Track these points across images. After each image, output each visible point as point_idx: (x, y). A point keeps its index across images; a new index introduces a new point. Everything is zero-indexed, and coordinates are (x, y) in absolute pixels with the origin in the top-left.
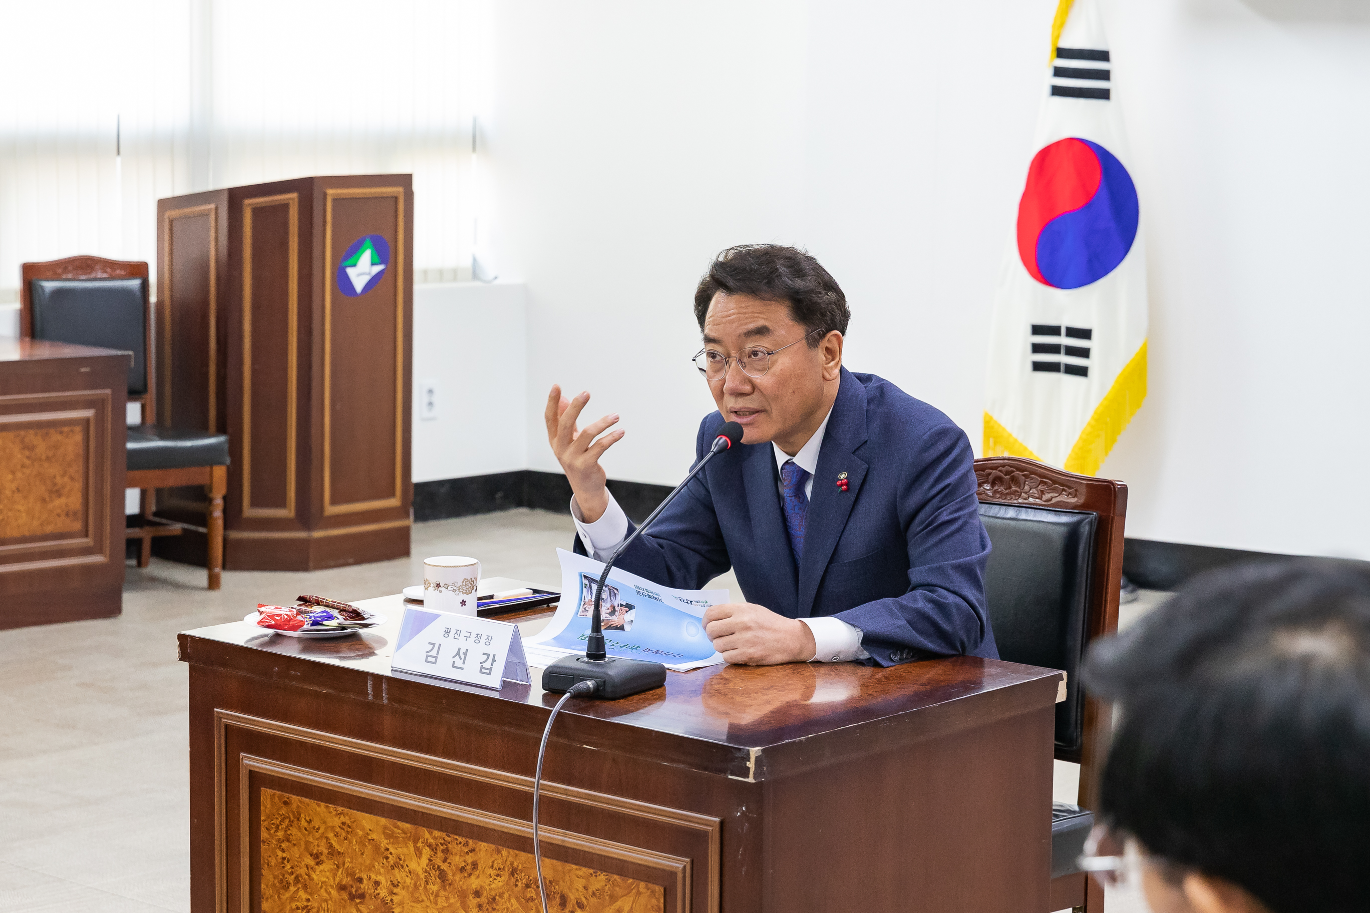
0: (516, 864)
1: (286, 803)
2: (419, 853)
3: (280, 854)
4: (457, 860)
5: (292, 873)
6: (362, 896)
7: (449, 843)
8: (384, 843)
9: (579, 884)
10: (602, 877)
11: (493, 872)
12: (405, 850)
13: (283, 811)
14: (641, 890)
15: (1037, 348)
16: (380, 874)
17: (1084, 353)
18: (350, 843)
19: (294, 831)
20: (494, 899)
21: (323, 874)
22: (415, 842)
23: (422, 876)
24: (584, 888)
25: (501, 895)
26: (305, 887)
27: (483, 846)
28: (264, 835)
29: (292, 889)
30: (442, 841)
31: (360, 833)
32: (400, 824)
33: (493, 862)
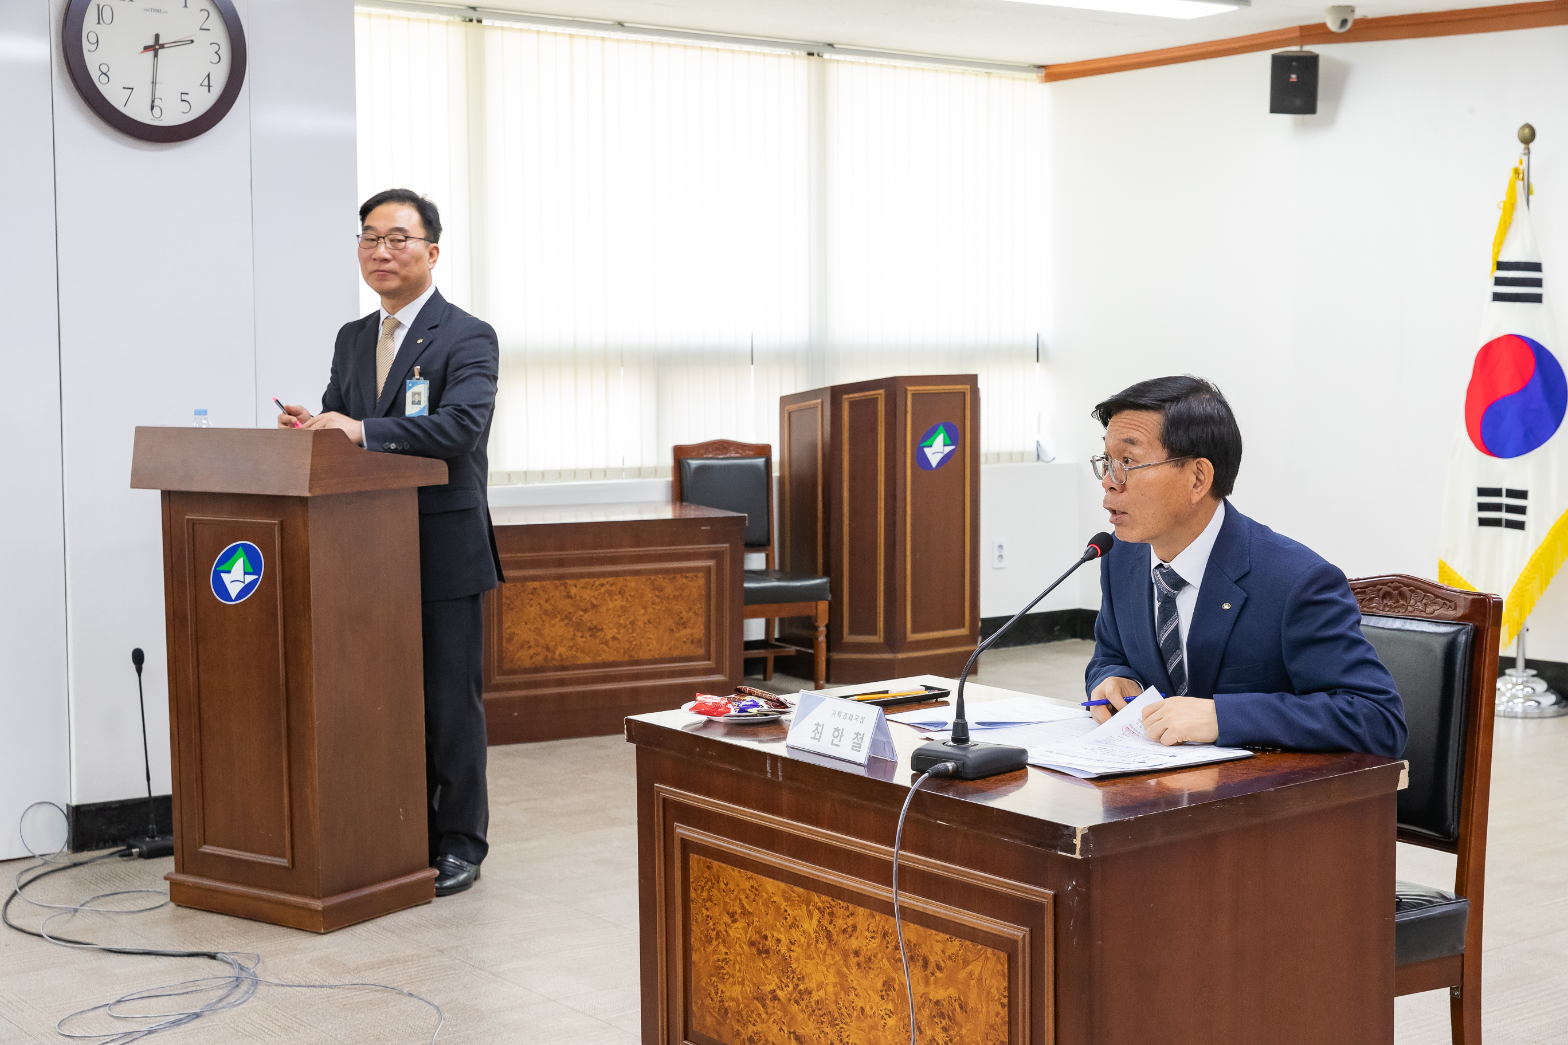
0: (886, 927)
1: (709, 867)
2: (810, 915)
3: (705, 912)
4: (840, 922)
5: (714, 929)
6: (767, 952)
7: (834, 907)
8: (783, 905)
9: (938, 948)
10: (957, 942)
11: (869, 935)
12: (800, 912)
13: (707, 874)
14: (989, 955)
15: (1482, 507)
16: (781, 932)
17: (1522, 510)
18: (758, 904)
19: (714, 892)
20: (870, 959)
21: (737, 931)
22: (808, 905)
23: (813, 936)
24: (942, 951)
25: (875, 956)
26: (724, 942)
27: (861, 910)
28: (693, 895)
29: (715, 943)
30: (828, 905)
31: (765, 896)
32: (795, 888)
33: (869, 925)
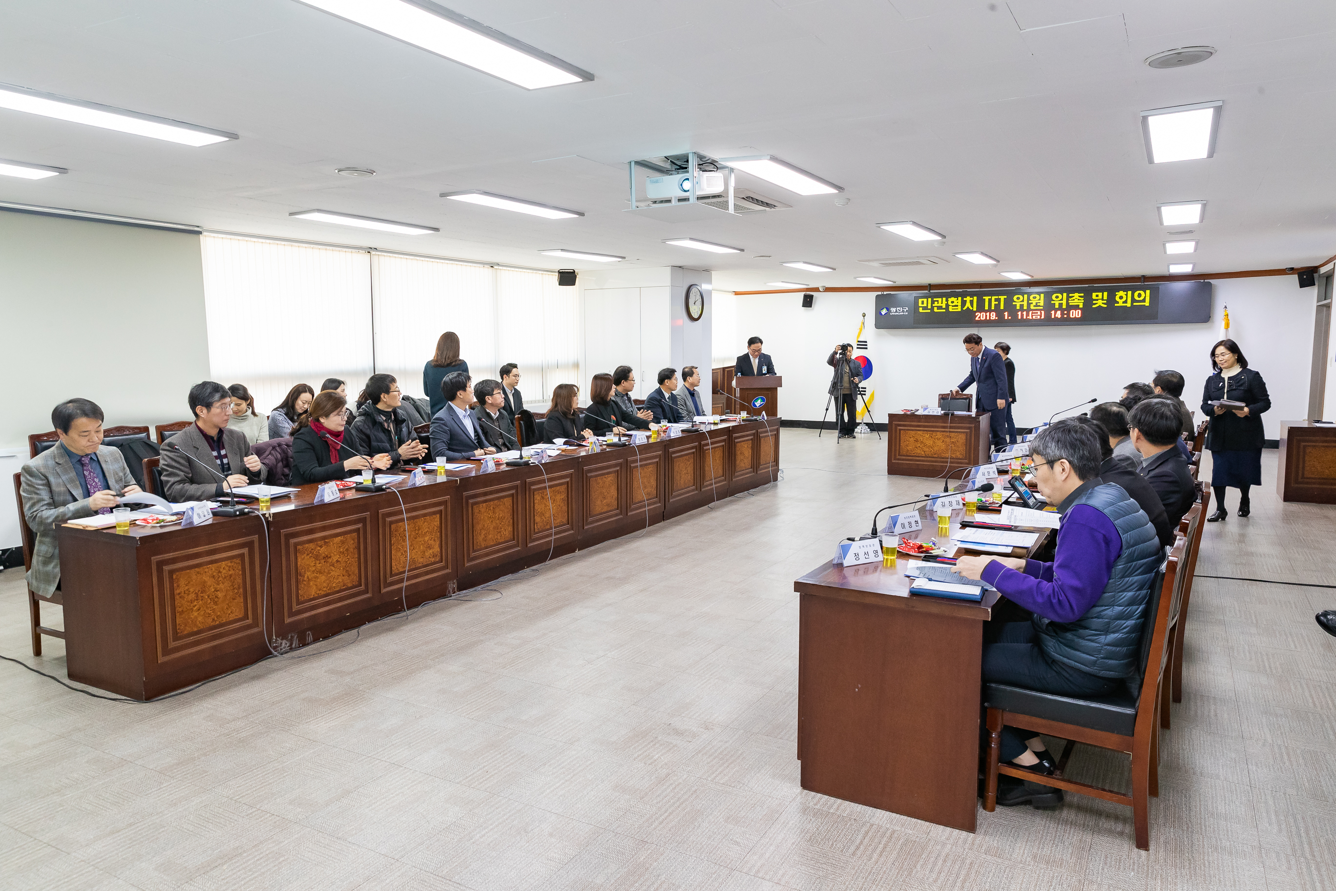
2: (928, 435)
3: (904, 438)
8: (922, 434)
9: (953, 435)
12: (925, 435)
13: (905, 433)
19: (907, 435)
21: (911, 440)
23: (928, 437)
25: (941, 438)
26: (908, 441)
28: (901, 436)
29: (906, 442)
31: (918, 434)
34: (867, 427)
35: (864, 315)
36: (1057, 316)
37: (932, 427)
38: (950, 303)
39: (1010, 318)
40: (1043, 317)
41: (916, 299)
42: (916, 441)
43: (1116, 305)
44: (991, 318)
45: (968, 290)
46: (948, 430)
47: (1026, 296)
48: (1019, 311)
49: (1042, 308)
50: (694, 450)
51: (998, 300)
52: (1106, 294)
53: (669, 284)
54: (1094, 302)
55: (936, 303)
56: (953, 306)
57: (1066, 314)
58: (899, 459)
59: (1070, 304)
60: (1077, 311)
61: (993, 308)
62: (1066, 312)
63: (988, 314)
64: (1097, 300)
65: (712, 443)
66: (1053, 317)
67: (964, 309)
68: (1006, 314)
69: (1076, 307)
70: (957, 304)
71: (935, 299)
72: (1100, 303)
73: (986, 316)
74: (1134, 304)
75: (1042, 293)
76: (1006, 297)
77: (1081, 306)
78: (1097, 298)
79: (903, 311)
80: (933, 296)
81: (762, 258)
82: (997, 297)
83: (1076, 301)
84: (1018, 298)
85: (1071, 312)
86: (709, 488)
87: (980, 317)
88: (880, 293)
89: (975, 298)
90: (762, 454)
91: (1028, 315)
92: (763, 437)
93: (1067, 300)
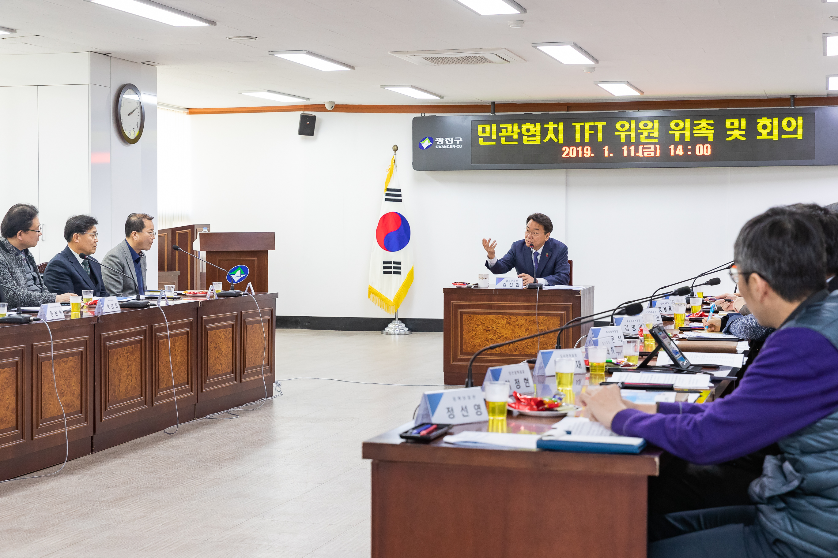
0: (527, 318)
1: (470, 316)
2: (504, 320)
3: (468, 326)
4: (513, 320)
5: (471, 329)
7: (511, 317)
8: (495, 320)
9: (541, 319)
10: (547, 317)
11: (522, 321)
12: (500, 320)
13: (469, 318)
14: (555, 318)
15: (385, 268)
16: (494, 326)
17: (400, 268)
18: (487, 321)
19: (472, 321)
21: (480, 328)
22: (503, 318)
23: (504, 324)
25: (523, 324)
26: (475, 331)
27: (519, 316)
28: (464, 323)
29: (471, 332)
30: (509, 317)
31: (489, 319)
32: (499, 316)
33: (522, 319)
34: (404, 325)
35: (396, 149)
36: (677, 153)
37: (511, 307)
38: (524, 130)
39: (611, 155)
40: (658, 154)
41: (474, 125)
42: (487, 330)
43: (758, 137)
44: (585, 155)
45: (550, 113)
46: (536, 312)
47: (633, 123)
48: (623, 144)
49: (656, 140)
50: (141, 337)
51: (594, 128)
52: (743, 121)
53: (87, 80)
54: (728, 133)
55: (504, 131)
56: (529, 136)
57: (690, 150)
58: (461, 360)
59: (696, 135)
60: (706, 146)
61: (587, 139)
62: (689, 147)
63: (580, 149)
64: (732, 130)
65: (172, 328)
66: (672, 154)
67: (545, 141)
68: (606, 148)
69: (704, 140)
70: (534, 133)
71: (501, 126)
72: (736, 134)
73: (577, 151)
74: (783, 136)
75: (656, 118)
76: (605, 123)
77: (711, 139)
78: (732, 127)
79: (455, 143)
80: (499, 121)
81: (242, 40)
82: (592, 124)
83: (704, 131)
84: (623, 126)
85: (698, 146)
86: (166, 401)
87: (568, 154)
88: (419, 115)
89: (561, 126)
90: (249, 350)
91: (637, 151)
92: (250, 323)
93: (692, 129)
